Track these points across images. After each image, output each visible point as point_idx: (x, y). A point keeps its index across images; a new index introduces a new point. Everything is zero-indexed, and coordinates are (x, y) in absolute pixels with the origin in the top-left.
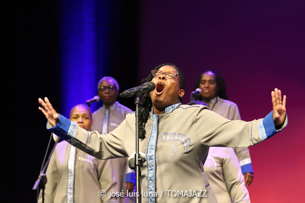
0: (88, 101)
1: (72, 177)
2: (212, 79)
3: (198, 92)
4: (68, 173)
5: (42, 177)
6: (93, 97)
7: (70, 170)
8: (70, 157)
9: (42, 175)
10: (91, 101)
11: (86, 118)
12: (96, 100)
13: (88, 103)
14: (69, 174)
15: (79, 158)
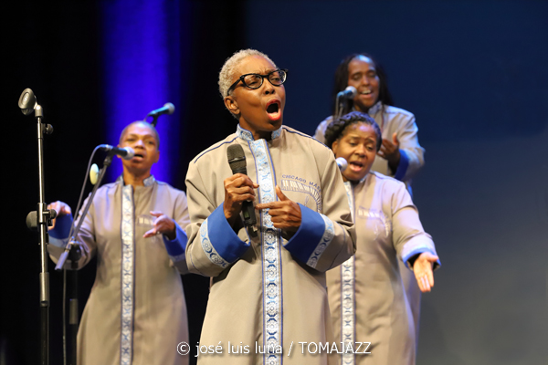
0: (154, 112)
1: (131, 254)
2: (372, 68)
3: (350, 93)
4: (122, 248)
5: (73, 246)
6: (162, 106)
7: (125, 243)
8: (125, 218)
9: (72, 243)
10: (159, 113)
11: (151, 143)
12: (167, 111)
13: (153, 116)
14: (125, 249)
15: (141, 221)
